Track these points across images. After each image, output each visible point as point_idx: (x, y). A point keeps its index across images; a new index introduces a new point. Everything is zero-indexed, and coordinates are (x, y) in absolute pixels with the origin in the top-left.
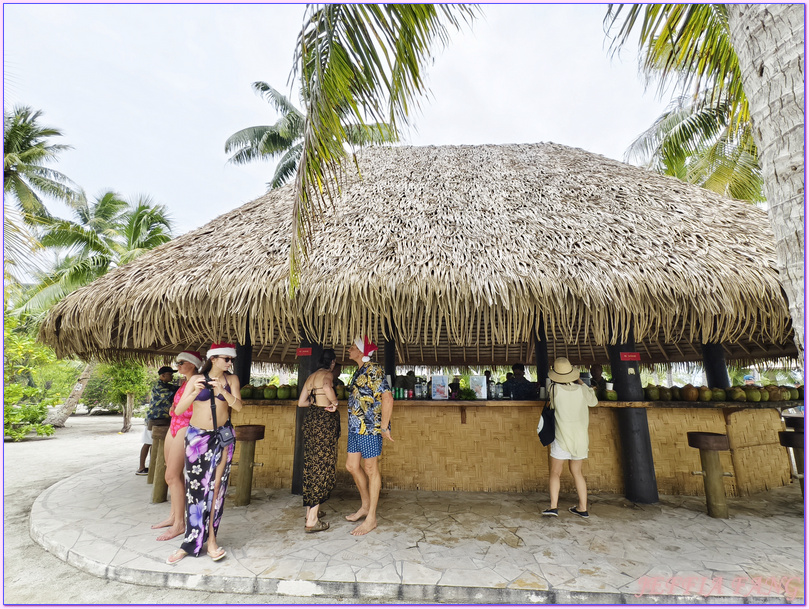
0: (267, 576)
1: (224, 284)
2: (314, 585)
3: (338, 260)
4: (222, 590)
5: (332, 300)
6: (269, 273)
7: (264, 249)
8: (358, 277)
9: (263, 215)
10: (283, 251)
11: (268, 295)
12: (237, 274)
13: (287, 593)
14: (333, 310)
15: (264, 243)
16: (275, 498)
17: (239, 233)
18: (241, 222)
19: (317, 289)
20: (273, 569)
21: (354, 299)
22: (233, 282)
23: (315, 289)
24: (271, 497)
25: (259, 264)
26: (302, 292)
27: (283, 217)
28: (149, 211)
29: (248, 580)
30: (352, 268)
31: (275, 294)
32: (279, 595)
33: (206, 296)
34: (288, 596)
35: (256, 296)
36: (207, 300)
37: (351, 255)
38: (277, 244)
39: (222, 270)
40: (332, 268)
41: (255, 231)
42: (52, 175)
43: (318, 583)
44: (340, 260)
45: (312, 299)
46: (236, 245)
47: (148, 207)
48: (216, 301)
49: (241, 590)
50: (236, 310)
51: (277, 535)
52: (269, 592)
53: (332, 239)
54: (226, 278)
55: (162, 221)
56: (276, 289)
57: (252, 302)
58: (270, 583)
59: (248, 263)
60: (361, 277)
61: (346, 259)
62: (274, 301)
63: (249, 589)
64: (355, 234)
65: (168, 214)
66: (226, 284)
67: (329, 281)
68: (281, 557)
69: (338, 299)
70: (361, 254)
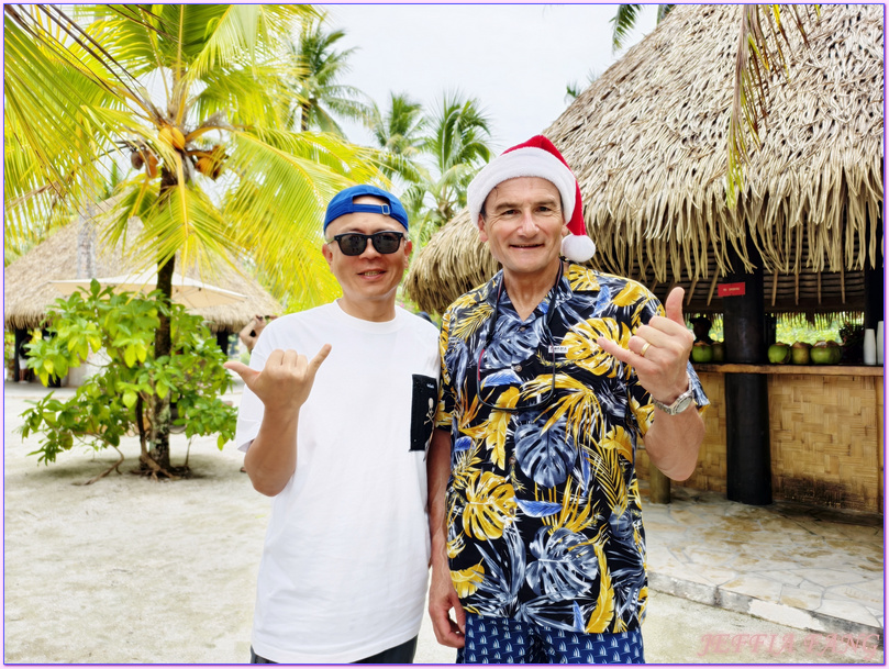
0: (731, 589)
1: (630, 198)
2: (808, 617)
3: (811, 129)
4: (672, 592)
5: (813, 200)
6: (694, 172)
7: (675, 136)
8: (858, 152)
9: (653, 81)
10: (706, 132)
11: (699, 207)
12: (646, 181)
13: (764, 616)
14: (816, 216)
15: (672, 126)
16: (702, 501)
17: (628, 117)
18: (622, 101)
19: (782, 186)
20: (737, 583)
21: (854, 192)
22: (643, 194)
23: (778, 186)
24: (697, 499)
25: (675, 161)
26: (755, 192)
27: (688, 77)
28: (460, 111)
29: (706, 589)
30: (843, 138)
31: (710, 202)
32: (753, 616)
33: (609, 218)
34: (766, 620)
35: (679, 209)
36: (610, 225)
37: (835, 115)
38: (694, 125)
39: (623, 179)
40: (802, 145)
41: (651, 111)
42: (346, 92)
43: (814, 615)
44: (816, 129)
45: (775, 203)
46: (632, 138)
47: (458, 107)
48: (624, 224)
49: (698, 598)
50: (654, 234)
51: (726, 546)
52: (737, 609)
53: (790, 94)
54: (632, 189)
55: (477, 123)
56: (709, 195)
57: (675, 220)
58: (738, 599)
59: (657, 162)
60: (864, 153)
61: (827, 124)
62: (709, 213)
63: (709, 600)
64: (835, 75)
65: (482, 112)
66: (634, 198)
67: (803, 169)
68: (743, 573)
69: (824, 197)
70: (855, 109)
